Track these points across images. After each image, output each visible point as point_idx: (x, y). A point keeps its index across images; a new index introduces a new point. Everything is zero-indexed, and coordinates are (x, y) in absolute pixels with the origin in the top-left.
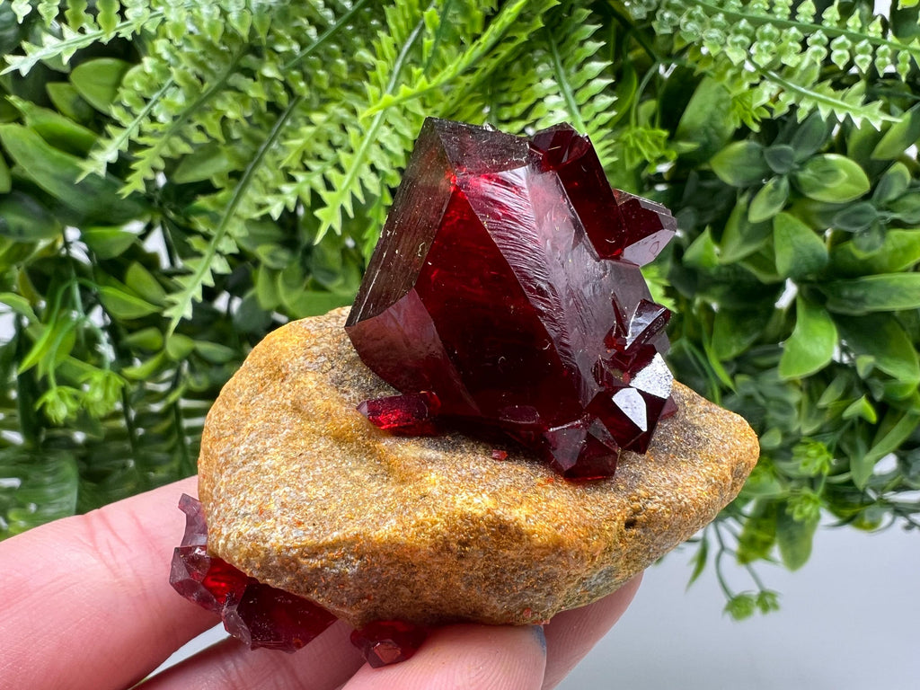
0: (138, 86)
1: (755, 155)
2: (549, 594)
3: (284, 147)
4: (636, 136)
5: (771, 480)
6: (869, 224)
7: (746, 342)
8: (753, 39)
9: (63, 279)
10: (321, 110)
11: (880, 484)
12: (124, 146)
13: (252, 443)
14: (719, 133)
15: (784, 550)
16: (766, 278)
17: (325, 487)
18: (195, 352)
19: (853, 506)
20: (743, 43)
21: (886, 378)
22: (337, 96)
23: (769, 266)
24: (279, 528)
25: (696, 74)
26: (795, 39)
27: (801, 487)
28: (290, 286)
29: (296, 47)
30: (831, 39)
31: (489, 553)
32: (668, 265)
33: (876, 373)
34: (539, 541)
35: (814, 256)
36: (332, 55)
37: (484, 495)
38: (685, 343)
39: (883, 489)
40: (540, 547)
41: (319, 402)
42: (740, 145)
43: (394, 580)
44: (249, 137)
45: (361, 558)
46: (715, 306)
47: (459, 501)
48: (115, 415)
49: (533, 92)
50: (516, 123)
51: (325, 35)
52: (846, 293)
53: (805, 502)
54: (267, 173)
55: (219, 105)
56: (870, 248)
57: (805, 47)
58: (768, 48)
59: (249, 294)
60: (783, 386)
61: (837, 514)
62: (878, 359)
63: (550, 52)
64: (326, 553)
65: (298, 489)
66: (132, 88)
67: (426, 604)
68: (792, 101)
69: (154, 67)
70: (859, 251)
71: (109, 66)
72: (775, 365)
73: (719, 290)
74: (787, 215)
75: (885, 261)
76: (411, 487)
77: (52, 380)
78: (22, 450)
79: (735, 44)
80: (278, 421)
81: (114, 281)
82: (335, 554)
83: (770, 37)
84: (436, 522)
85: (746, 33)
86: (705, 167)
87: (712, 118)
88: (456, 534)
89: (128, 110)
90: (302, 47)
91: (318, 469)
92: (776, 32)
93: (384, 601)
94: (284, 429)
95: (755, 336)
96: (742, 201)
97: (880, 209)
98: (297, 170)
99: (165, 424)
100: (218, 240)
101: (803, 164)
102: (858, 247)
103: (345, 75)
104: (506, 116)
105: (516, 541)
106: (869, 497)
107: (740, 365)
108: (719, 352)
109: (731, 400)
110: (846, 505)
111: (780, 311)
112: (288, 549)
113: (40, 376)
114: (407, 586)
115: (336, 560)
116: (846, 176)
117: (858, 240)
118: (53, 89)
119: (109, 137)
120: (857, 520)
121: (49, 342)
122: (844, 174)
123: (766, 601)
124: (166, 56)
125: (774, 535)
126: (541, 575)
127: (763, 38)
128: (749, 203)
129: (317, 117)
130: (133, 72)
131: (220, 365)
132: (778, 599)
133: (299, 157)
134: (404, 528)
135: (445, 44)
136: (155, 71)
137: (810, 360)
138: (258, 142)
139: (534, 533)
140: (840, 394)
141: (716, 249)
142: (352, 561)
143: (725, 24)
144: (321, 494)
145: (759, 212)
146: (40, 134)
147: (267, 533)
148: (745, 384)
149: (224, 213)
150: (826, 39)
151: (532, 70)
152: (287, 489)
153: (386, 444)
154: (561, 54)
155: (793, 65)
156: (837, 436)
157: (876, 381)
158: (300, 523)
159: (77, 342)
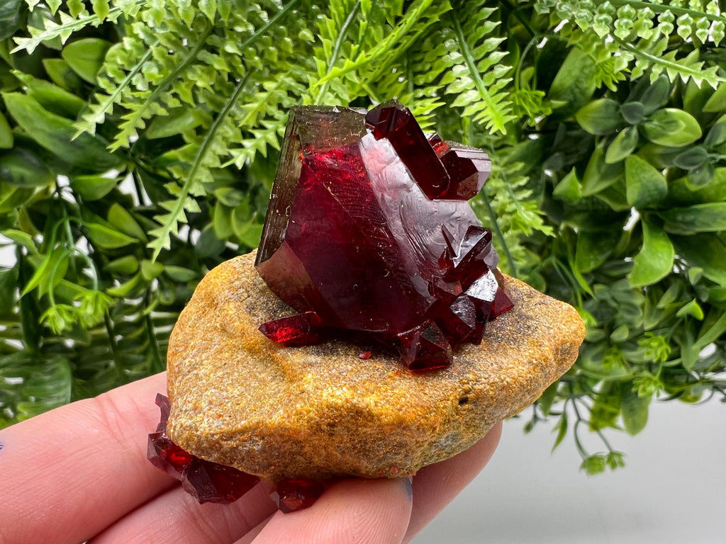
0: (119, 61)
1: (612, 110)
2: (406, 456)
3: (241, 110)
4: (519, 96)
5: (620, 366)
6: (702, 163)
7: (602, 258)
8: (615, 18)
9: (57, 217)
10: (271, 79)
11: (702, 367)
12: (110, 110)
13: (194, 356)
14: (583, 93)
15: (626, 420)
16: (617, 207)
17: (239, 388)
18: (164, 274)
19: (681, 385)
20: (606, 21)
21: (710, 284)
22: (284, 68)
23: (621, 198)
24: (206, 420)
25: (567, 46)
26: (648, 17)
27: (641, 371)
28: (241, 221)
29: (251, 28)
30: (676, 17)
31: (352, 430)
32: (542, 198)
33: (704, 281)
34: (386, 420)
35: (657, 189)
36: (279, 34)
37: (344, 389)
38: (553, 260)
39: (705, 371)
40: (388, 425)
41: (237, 324)
42: (599, 102)
43: (290, 452)
44: (212, 101)
45: (263, 438)
46: (576, 230)
47: (325, 395)
48: (99, 326)
49: (443, 63)
50: (429, 88)
51: (275, 19)
52: (680, 218)
53: (647, 382)
54: (228, 130)
55: (190, 76)
56: (700, 183)
57: (656, 23)
58: (627, 24)
59: (207, 228)
60: (630, 292)
61: (668, 391)
62: (705, 270)
63: (455, 30)
64: (238, 436)
65: (221, 390)
66: (115, 62)
67: (318, 467)
68: (646, 67)
69: (133, 45)
70: (691, 185)
71: (94, 44)
72: (623, 277)
73: (579, 217)
74: (636, 158)
75: (712, 192)
76: (295, 385)
77: (51, 299)
78: (25, 355)
79: (600, 21)
80: (211, 339)
81: (98, 218)
82: (245, 437)
83: (628, 15)
84: (310, 411)
85: (609, 12)
86: (570, 119)
87: (577, 80)
88: (325, 419)
89: (111, 80)
90: (256, 28)
91: (236, 374)
92: (633, 11)
93: (287, 467)
94: (215, 345)
95: (608, 254)
96: (600, 146)
97: (710, 152)
98: (254, 128)
99: (139, 332)
100: (190, 185)
101: (649, 116)
102: (691, 182)
103: (291, 51)
104: (421, 82)
105: (370, 421)
106: (693, 377)
107: (597, 276)
108: (580, 267)
109: (590, 304)
110: (675, 384)
111: (627, 232)
112: (213, 435)
113: (40, 295)
114: (302, 456)
115: (245, 441)
116: (684, 126)
117: (690, 176)
118: (47, 63)
119: (96, 102)
120: (683, 396)
121: (48, 268)
122: (683, 124)
123: (614, 459)
124: (142, 36)
125: (619, 408)
126: (395, 443)
127: (623, 16)
128: (605, 149)
129: (269, 85)
130: (114, 49)
131: (184, 284)
132: (624, 459)
133: (255, 118)
134: (288, 416)
135: (374, 25)
136: (133, 48)
137: (653, 271)
138: (220, 105)
139: (382, 415)
140: (674, 299)
141: (580, 186)
142: (257, 441)
143: (592, 4)
144: (236, 392)
145: (613, 156)
146: (38, 101)
147: (197, 424)
148: (601, 292)
149: (193, 164)
150: (673, 17)
151: (442, 44)
152: (213, 391)
153: (281, 353)
154: (464, 31)
155: (647, 38)
156: (672, 330)
157: (703, 287)
158: (220, 416)
159: (70, 268)
